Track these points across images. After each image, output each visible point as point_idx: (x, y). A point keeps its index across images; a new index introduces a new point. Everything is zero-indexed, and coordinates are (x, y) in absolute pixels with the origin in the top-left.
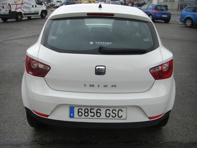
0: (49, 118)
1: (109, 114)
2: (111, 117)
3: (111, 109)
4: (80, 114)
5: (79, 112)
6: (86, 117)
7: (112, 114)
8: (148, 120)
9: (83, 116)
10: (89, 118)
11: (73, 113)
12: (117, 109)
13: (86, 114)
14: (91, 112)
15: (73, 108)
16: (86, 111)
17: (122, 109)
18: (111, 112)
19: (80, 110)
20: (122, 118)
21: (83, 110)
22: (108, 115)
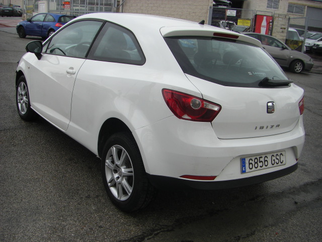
0: (216, 180)
1: (274, 160)
2: (275, 164)
3: (275, 155)
4: (251, 166)
5: (250, 164)
6: (256, 169)
7: (276, 160)
9: (254, 168)
10: (259, 170)
11: (245, 166)
12: (279, 154)
13: (256, 165)
14: (260, 162)
15: (244, 159)
16: (256, 161)
17: (283, 153)
18: (275, 158)
19: (251, 161)
20: (283, 163)
21: (253, 160)
22: (273, 162)
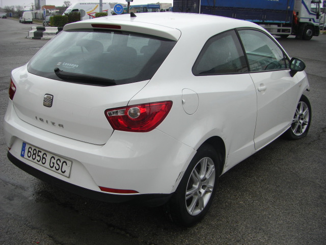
1: (53, 163)
2: (54, 169)
3: (56, 158)
4: (29, 153)
5: (29, 152)
6: (33, 160)
7: (56, 165)
8: (99, 190)
9: (31, 158)
10: (35, 163)
11: (24, 151)
12: (61, 160)
13: (34, 156)
14: (38, 156)
15: (25, 144)
16: (35, 151)
17: (67, 162)
18: (55, 161)
19: (30, 150)
20: (65, 174)
21: (33, 150)
22: (52, 165)
